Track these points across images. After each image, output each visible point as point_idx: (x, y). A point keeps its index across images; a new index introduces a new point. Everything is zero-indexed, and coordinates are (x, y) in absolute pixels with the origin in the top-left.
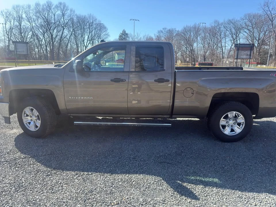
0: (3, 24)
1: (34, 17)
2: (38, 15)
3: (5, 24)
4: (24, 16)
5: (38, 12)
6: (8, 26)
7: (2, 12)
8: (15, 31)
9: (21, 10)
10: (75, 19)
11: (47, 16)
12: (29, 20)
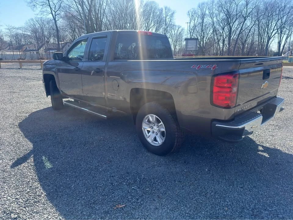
0: (188, 23)
1: (217, 12)
2: (220, 8)
3: (190, 23)
4: (207, 12)
5: (221, 6)
6: (192, 24)
7: (189, 12)
8: (198, 29)
9: (205, 7)
10: (261, 6)
11: (229, 8)
12: (211, 15)
